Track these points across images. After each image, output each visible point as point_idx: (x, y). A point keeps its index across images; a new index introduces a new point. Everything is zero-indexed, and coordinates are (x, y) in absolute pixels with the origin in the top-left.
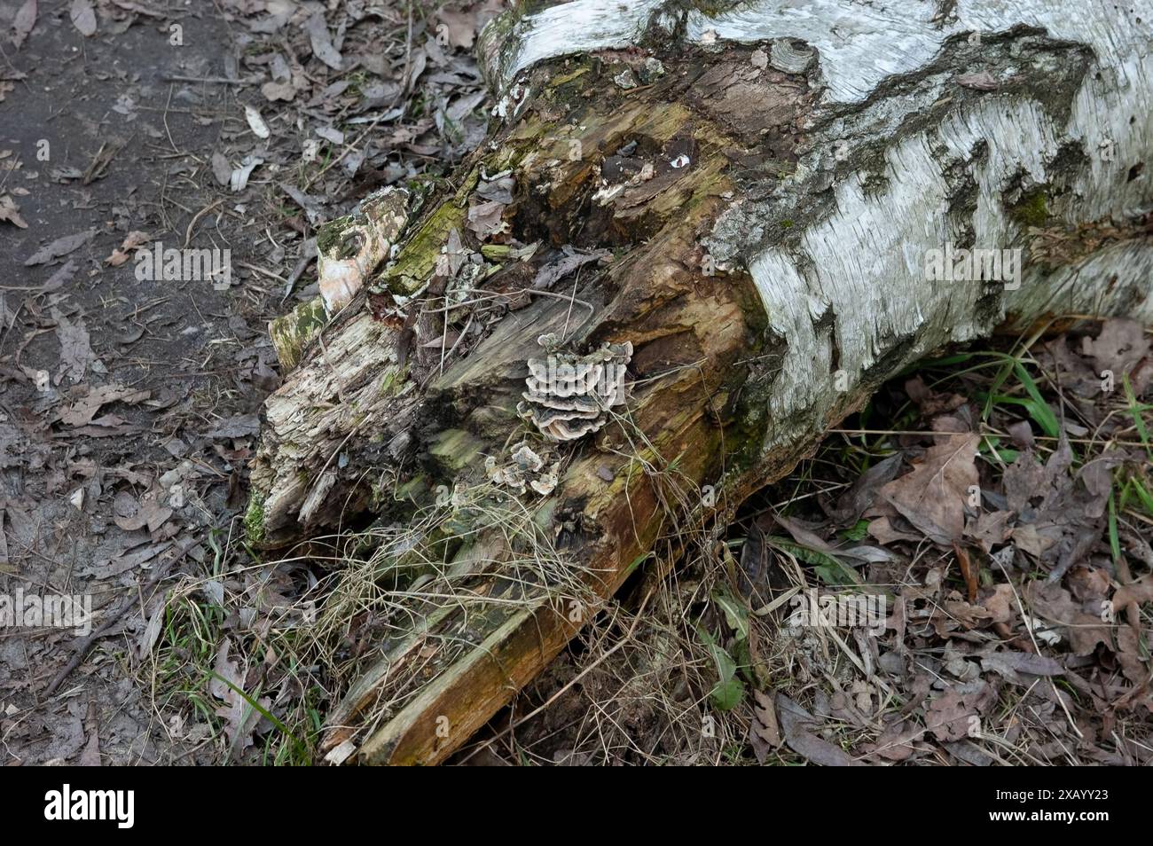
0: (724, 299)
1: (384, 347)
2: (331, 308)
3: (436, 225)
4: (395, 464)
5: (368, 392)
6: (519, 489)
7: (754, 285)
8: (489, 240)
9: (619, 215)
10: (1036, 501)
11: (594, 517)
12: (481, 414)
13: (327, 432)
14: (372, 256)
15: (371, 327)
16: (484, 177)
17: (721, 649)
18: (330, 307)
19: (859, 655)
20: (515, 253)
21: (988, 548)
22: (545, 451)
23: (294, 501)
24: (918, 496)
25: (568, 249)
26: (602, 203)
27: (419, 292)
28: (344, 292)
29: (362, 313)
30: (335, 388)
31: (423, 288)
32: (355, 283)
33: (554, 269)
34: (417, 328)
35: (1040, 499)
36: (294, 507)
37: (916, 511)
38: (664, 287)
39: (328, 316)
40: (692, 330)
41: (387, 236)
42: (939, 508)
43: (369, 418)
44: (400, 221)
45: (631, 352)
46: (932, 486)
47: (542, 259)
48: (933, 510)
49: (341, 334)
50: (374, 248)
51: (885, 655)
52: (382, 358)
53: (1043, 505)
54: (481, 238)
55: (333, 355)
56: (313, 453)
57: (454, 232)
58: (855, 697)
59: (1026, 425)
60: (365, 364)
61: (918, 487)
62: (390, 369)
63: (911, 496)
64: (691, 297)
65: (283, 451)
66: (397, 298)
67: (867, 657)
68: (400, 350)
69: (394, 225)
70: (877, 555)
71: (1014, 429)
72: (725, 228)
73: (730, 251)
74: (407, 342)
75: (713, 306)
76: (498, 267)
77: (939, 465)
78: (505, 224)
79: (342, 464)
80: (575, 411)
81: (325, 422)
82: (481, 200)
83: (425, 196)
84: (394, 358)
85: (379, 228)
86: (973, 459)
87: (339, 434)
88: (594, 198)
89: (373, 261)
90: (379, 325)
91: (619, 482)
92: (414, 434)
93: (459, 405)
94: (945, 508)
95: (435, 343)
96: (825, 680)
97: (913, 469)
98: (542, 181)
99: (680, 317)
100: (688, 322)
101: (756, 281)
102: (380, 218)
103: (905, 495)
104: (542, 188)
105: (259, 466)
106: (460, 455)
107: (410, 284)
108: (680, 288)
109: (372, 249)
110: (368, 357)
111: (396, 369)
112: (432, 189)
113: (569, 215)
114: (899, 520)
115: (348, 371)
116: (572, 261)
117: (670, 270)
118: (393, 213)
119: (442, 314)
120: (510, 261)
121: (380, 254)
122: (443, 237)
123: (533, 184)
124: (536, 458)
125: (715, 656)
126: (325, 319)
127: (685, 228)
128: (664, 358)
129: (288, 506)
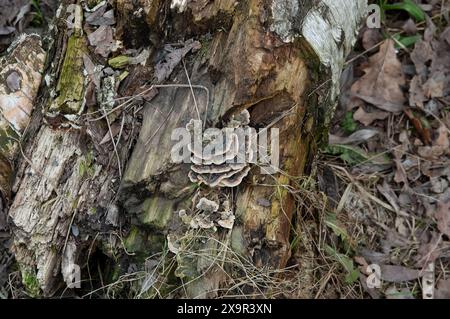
0: (293, 59)
1: (68, 146)
2: (19, 129)
3: (72, 56)
4: (115, 228)
5: (73, 181)
6: (211, 229)
7: (307, 42)
8: (111, 55)
9: (198, 18)
10: (428, 64)
11: (274, 239)
12: (166, 186)
13: (59, 218)
14: (32, 86)
15: (53, 135)
16: (88, 10)
17: (342, 255)
18: (17, 127)
19: (389, 203)
20: (133, 61)
21: (420, 105)
22: (216, 196)
23: (55, 267)
24: (372, 87)
25: (168, 47)
26: (181, 10)
27: (82, 109)
28: (23, 115)
29: (43, 127)
30: (50, 187)
31: (83, 105)
32: (27, 107)
33: (166, 65)
34: (89, 132)
35: (430, 61)
36: (56, 271)
37: (373, 96)
38: (261, 71)
39: (19, 134)
40: (285, 90)
41: (37, 70)
42: (386, 91)
43: (81, 199)
44: (42, 56)
45: (248, 116)
46: (379, 80)
47: (155, 60)
48: (383, 92)
49: (36, 146)
50: (31, 79)
51: (401, 196)
52: (71, 154)
53: (432, 64)
54: (105, 55)
55: (38, 164)
56: (56, 236)
57: (85, 57)
58: (397, 230)
59: (410, 21)
60: (61, 162)
61: (371, 83)
62: (79, 160)
63: (368, 89)
64: (277, 69)
65: (34, 241)
66: (67, 116)
67: (393, 203)
68: (81, 147)
69: (38, 61)
70: (368, 134)
71: (405, 27)
72: (278, 11)
73: (287, 27)
74: (85, 141)
75: (288, 66)
76: (125, 74)
77: (379, 66)
78: (118, 42)
79: (76, 233)
80: (232, 170)
81: (56, 213)
82: (93, 28)
83: (54, 37)
84: (79, 152)
85: (29, 65)
86: (395, 56)
87: (67, 217)
88: (172, 6)
89: (34, 89)
90: (58, 132)
91: (275, 205)
92: (120, 205)
93: (151, 187)
94: (390, 90)
95: (106, 139)
96: (378, 226)
97: (364, 73)
98: (136, 8)
99: (276, 86)
100: (281, 88)
101: (308, 39)
102: (27, 58)
103: (364, 89)
104: (138, 12)
105: (19, 250)
106: (161, 216)
107: (74, 106)
108: (270, 67)
109: (29, 79)
110: (62, 157)
111: (83, 158)
112: (57, 30)
113: (161, 24)
114: (367, 106)
115: (53, 172)
116: (176, 56)
117: (259, 57)
118: (34, 53)
119: (104, 119)
120: (132, 66)
121: (37, 82)
122: (79, 63)
123: (130, 13)
124: (213, 203)
125: (341, 260)
126: (17, 137)
127: (252, 20)
128: (270, 111)
129: (52, 272)
